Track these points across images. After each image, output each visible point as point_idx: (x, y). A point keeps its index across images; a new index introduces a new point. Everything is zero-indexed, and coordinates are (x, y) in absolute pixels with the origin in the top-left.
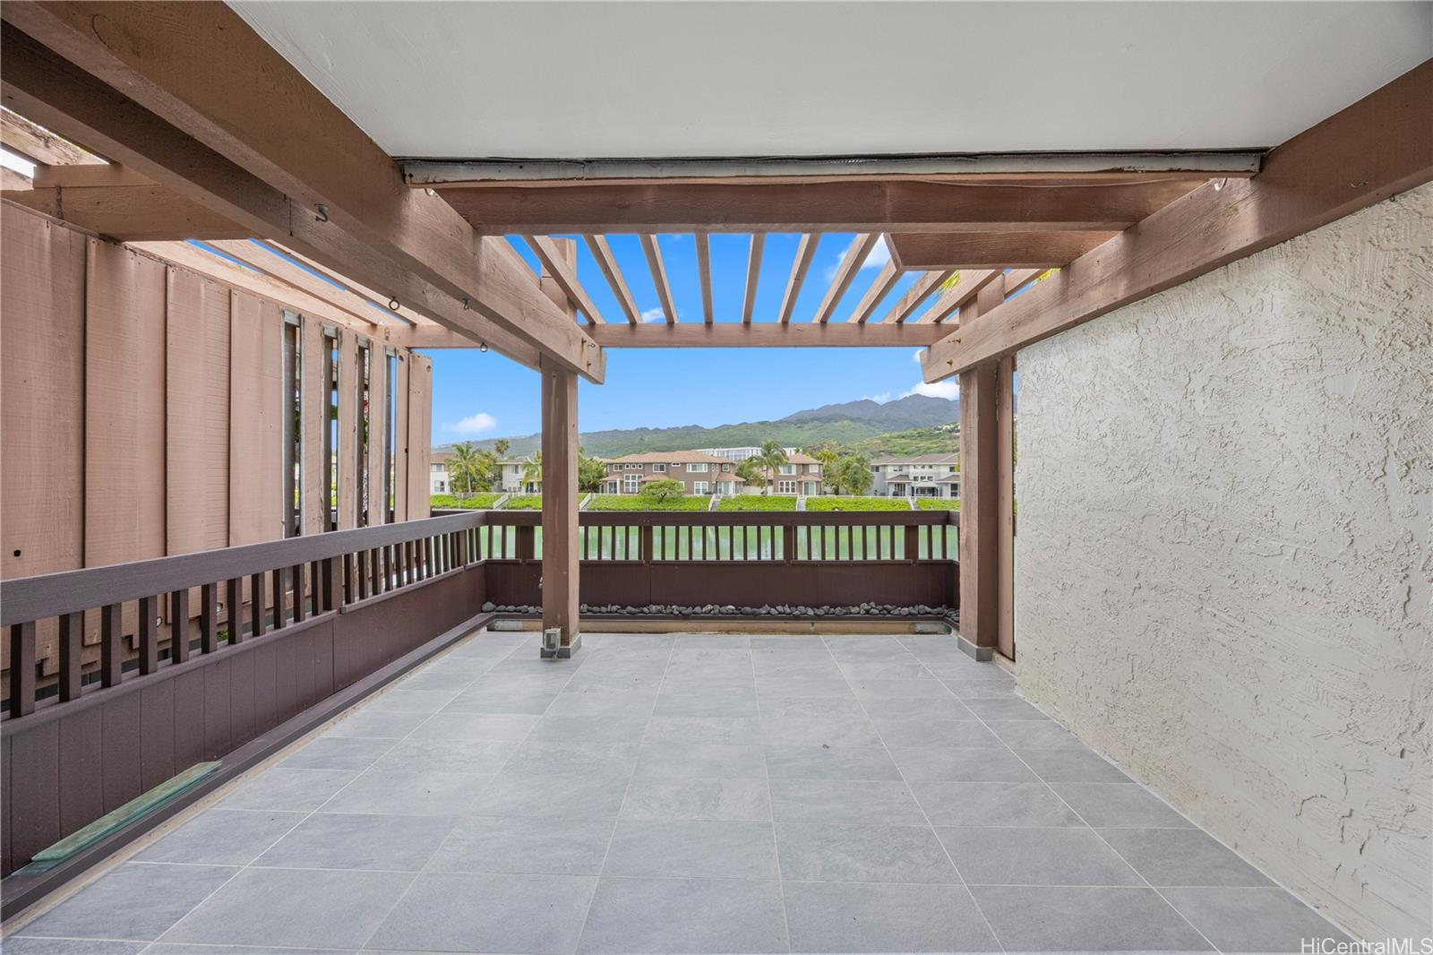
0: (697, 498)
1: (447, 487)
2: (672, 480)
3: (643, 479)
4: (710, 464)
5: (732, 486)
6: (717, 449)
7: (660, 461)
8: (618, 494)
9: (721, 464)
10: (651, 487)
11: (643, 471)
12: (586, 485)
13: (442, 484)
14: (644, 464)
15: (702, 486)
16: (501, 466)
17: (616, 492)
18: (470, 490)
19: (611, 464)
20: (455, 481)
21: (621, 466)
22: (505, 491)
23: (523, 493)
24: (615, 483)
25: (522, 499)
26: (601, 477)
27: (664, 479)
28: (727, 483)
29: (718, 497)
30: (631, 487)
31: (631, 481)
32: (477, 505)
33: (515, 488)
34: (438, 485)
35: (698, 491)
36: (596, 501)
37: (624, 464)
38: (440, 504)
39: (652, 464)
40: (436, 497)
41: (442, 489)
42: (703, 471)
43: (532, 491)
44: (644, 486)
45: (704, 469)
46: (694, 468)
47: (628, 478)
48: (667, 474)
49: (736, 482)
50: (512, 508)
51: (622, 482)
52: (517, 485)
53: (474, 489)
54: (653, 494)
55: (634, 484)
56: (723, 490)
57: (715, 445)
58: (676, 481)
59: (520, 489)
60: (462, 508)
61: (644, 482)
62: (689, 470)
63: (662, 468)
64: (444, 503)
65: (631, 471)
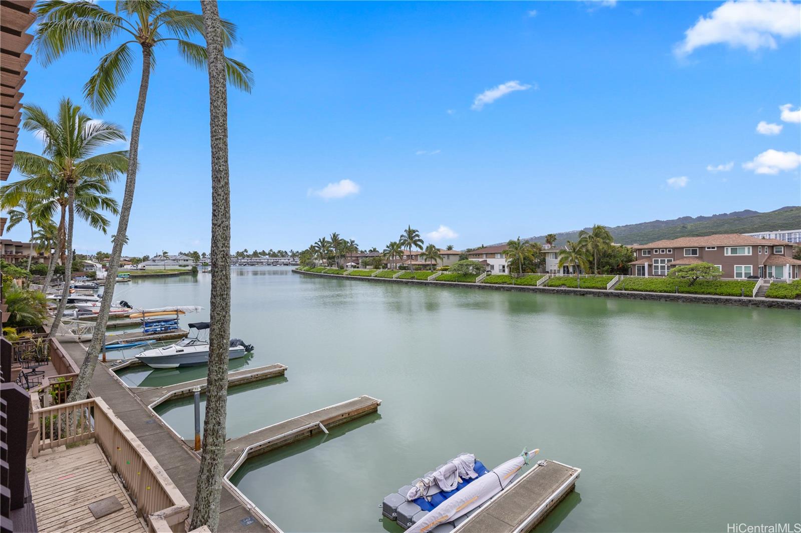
0: (737, 282)
1: (507, 270)
2: (705, 264)
3: (673, 263)
4: (755, 247)
5: (787, 271)
6: (774, 232)
7: (692, 246)
8: (647, 276)
9: (772, 247)
10: (680, 271)
11: (673, 256)
12: (616, 268)
13: (504, 267)
14: (674, 249)
15: (743, 270)
16: (545, 253)
17: (644, 274)
18: (521, 272)
19: (640, 250)
20: (511, 265)
21: (650, 251)
22: (548, 272)
23: (561, 274)
24: (644, 267)
25: (559, 279)
26: (631, 261)
27: (695, 263)
28: (780, 267)
29: (765, 282)
30: (659, 270)
31: (660, 265)
32: (526, 283)
33: (555, 270)
34: (501, 268)
35: (739, 275)
36: (623, 282)
37: (653, 249)
38: (501, 281)
39: (683, 248)
40: (499, 276)
41: (504, 271)
42: (746, 254)
43: (568, 272)
44: (673, 269)
45: (747, 252)
46: (734, 250)
47: (656, 262)
48: (701, 258)
49: (794, 266)
50: (550, 286)
51: (650, 266)
52: (556, 268)
53: (524, 271)
54: (682, 277)
55: (663, 268)
56: (774, 274)
57: (772, 228)
58: (710, 265)
59: (559, 271)
60: (515, 284)
61: (674, 266)
62: (728, 253)
63: (694, 252)
64: (504, 280)
65: (659, 256)
